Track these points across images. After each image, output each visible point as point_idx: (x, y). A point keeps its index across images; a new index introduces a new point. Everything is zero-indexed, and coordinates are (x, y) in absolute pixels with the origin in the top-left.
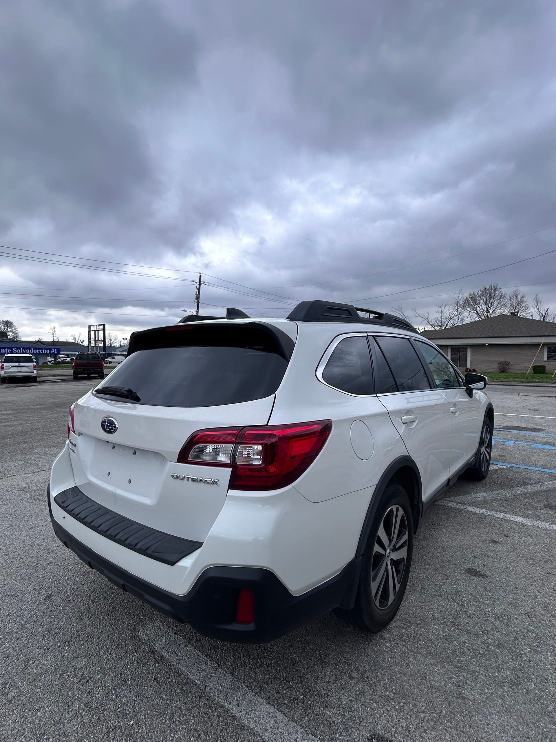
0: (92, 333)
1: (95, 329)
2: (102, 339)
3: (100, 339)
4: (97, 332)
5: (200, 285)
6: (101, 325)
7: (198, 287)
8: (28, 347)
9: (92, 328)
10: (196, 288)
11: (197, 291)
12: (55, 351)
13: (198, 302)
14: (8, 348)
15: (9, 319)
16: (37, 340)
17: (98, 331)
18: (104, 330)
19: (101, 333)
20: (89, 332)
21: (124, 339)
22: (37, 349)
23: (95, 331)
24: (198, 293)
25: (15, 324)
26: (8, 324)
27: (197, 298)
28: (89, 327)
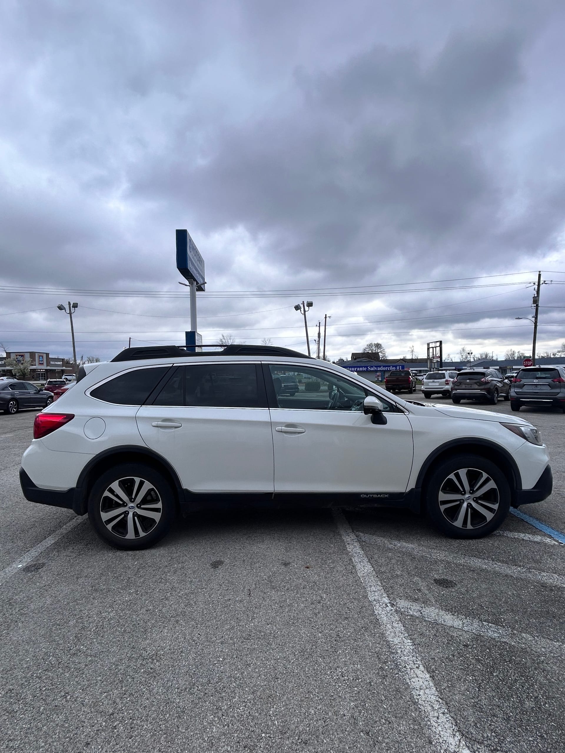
0: (431, 350)
1: (433, 346)
2: (439, 355)
3: (437, 356)
4: (434, 348)
5: (539, 285)
6: (438, 342)
7: (536, 289)
8: (379, 365)
9: (431, 345)
10: (534, 290)
11: (535, 293)
12: (400, 368)
13: (537, 306)
14: (365, 367)
15: (380, 342)
16: (402, 358)
17: (436, 347)
18: (441, 346)
19: (438, 349)
20: (428, 349)
21: (469, 353)
22: (385, 366)
23: (433, 348)
24: (536, 296)
25: (383, 346)
26: (378, 346)
27: (536, 300)
28: (428, 344)
